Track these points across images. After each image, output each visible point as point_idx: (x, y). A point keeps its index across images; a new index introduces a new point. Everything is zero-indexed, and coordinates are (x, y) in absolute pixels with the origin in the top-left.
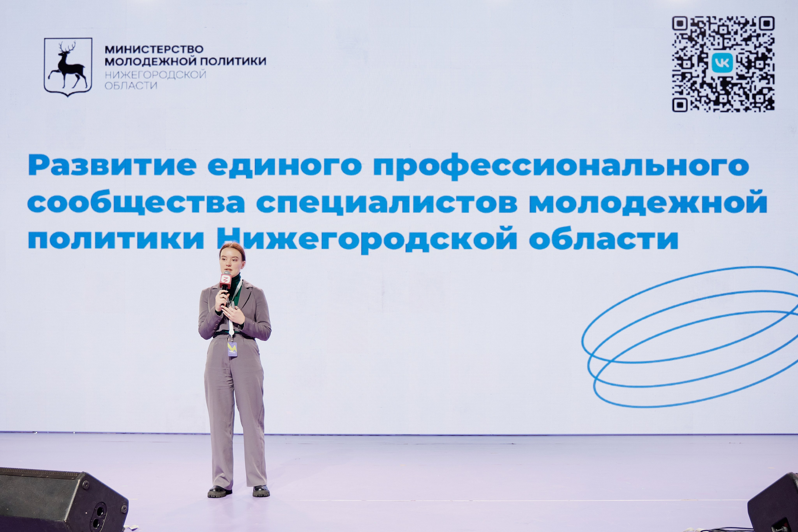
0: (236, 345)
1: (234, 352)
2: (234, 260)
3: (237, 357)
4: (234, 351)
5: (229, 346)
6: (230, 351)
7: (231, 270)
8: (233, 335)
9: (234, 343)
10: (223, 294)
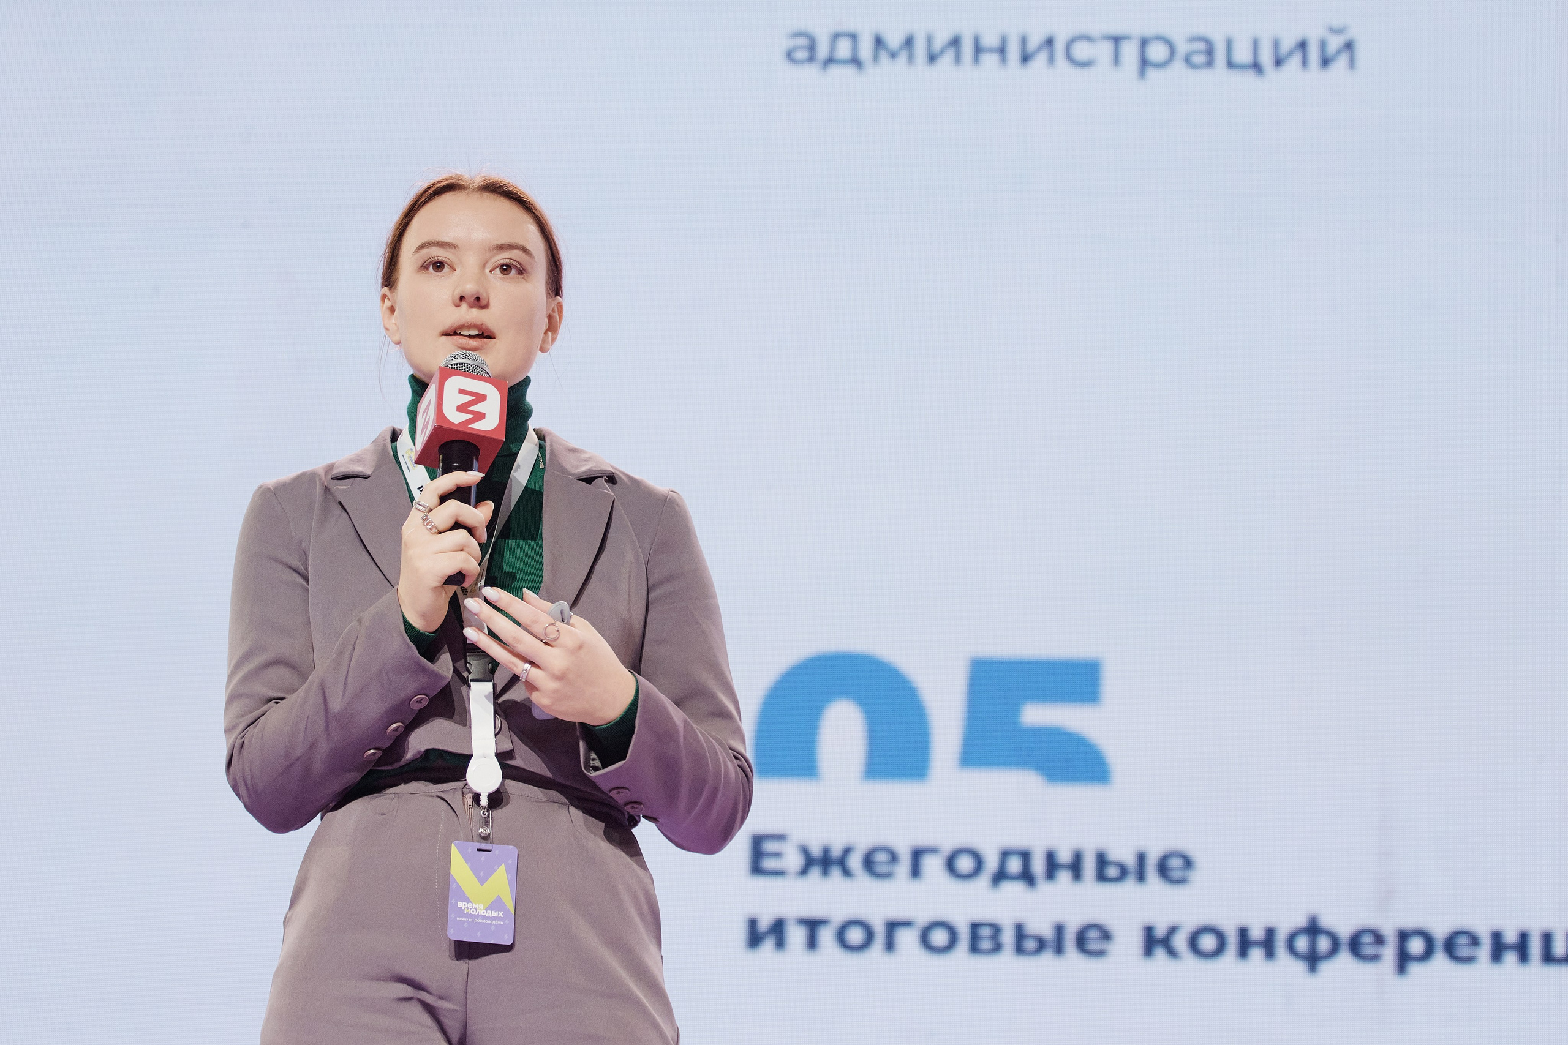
0: (513, 861)
1: (494, 914)
2: (505, 268)
3: (508, 948)
4: (490, 908)
5: (459, 867)
6: (460, 904)
7: (485, 334)
8: (491, 797)
9: (497, 849)
10: (453, 505)
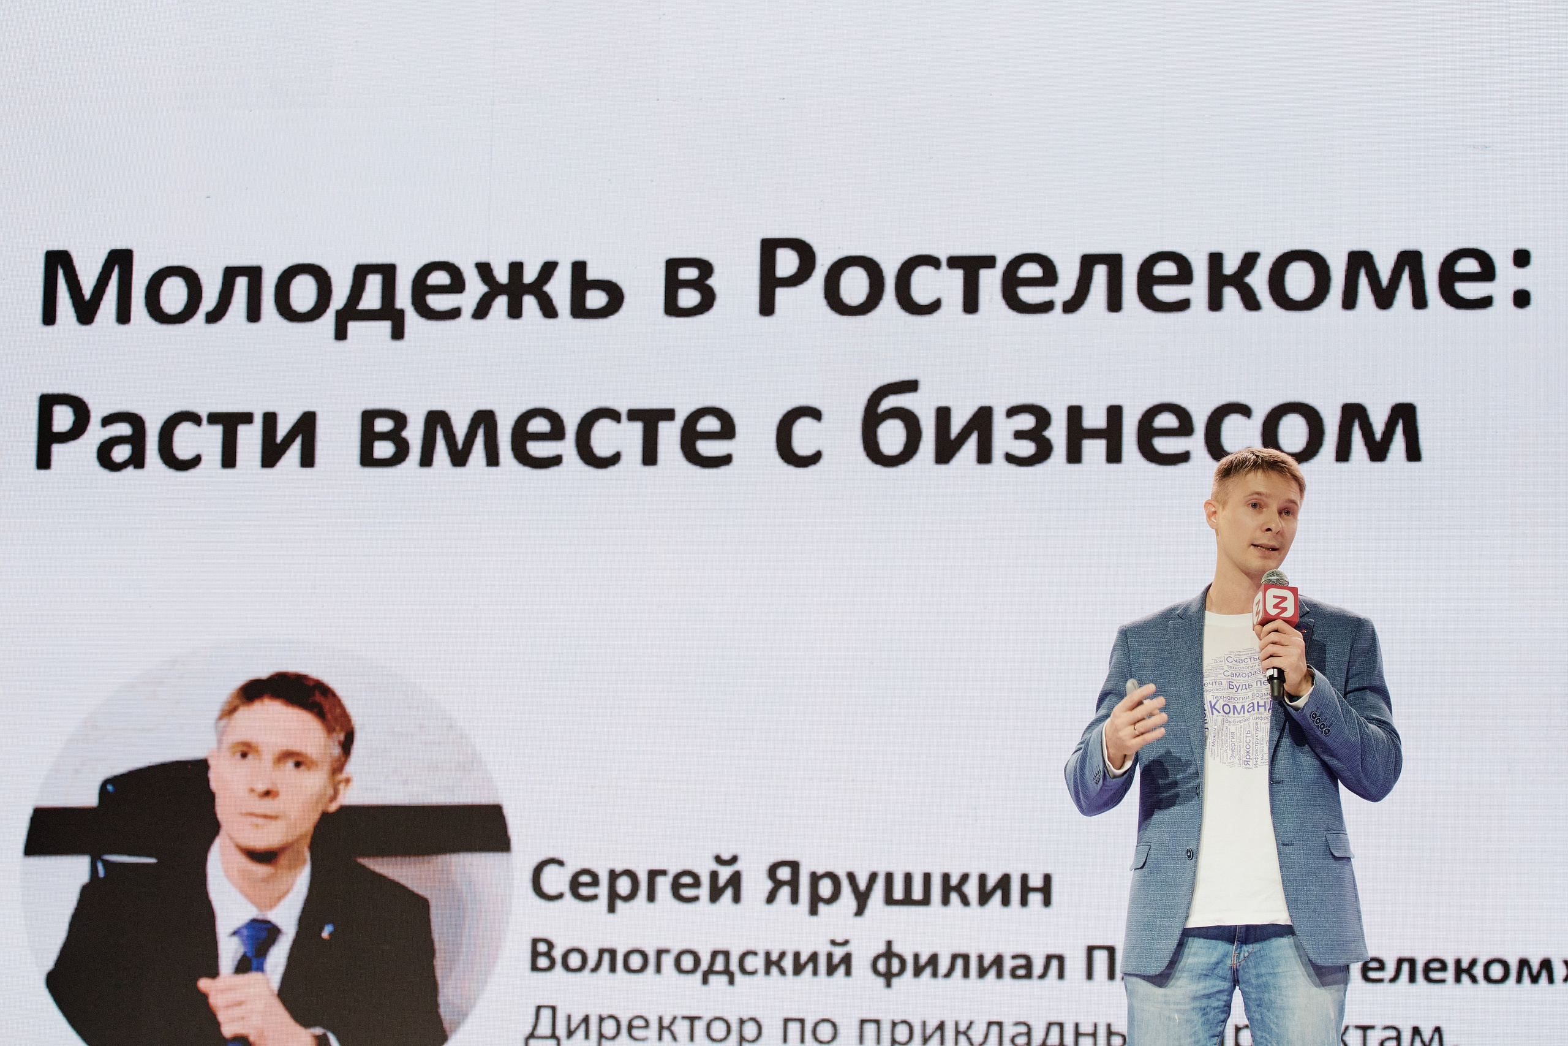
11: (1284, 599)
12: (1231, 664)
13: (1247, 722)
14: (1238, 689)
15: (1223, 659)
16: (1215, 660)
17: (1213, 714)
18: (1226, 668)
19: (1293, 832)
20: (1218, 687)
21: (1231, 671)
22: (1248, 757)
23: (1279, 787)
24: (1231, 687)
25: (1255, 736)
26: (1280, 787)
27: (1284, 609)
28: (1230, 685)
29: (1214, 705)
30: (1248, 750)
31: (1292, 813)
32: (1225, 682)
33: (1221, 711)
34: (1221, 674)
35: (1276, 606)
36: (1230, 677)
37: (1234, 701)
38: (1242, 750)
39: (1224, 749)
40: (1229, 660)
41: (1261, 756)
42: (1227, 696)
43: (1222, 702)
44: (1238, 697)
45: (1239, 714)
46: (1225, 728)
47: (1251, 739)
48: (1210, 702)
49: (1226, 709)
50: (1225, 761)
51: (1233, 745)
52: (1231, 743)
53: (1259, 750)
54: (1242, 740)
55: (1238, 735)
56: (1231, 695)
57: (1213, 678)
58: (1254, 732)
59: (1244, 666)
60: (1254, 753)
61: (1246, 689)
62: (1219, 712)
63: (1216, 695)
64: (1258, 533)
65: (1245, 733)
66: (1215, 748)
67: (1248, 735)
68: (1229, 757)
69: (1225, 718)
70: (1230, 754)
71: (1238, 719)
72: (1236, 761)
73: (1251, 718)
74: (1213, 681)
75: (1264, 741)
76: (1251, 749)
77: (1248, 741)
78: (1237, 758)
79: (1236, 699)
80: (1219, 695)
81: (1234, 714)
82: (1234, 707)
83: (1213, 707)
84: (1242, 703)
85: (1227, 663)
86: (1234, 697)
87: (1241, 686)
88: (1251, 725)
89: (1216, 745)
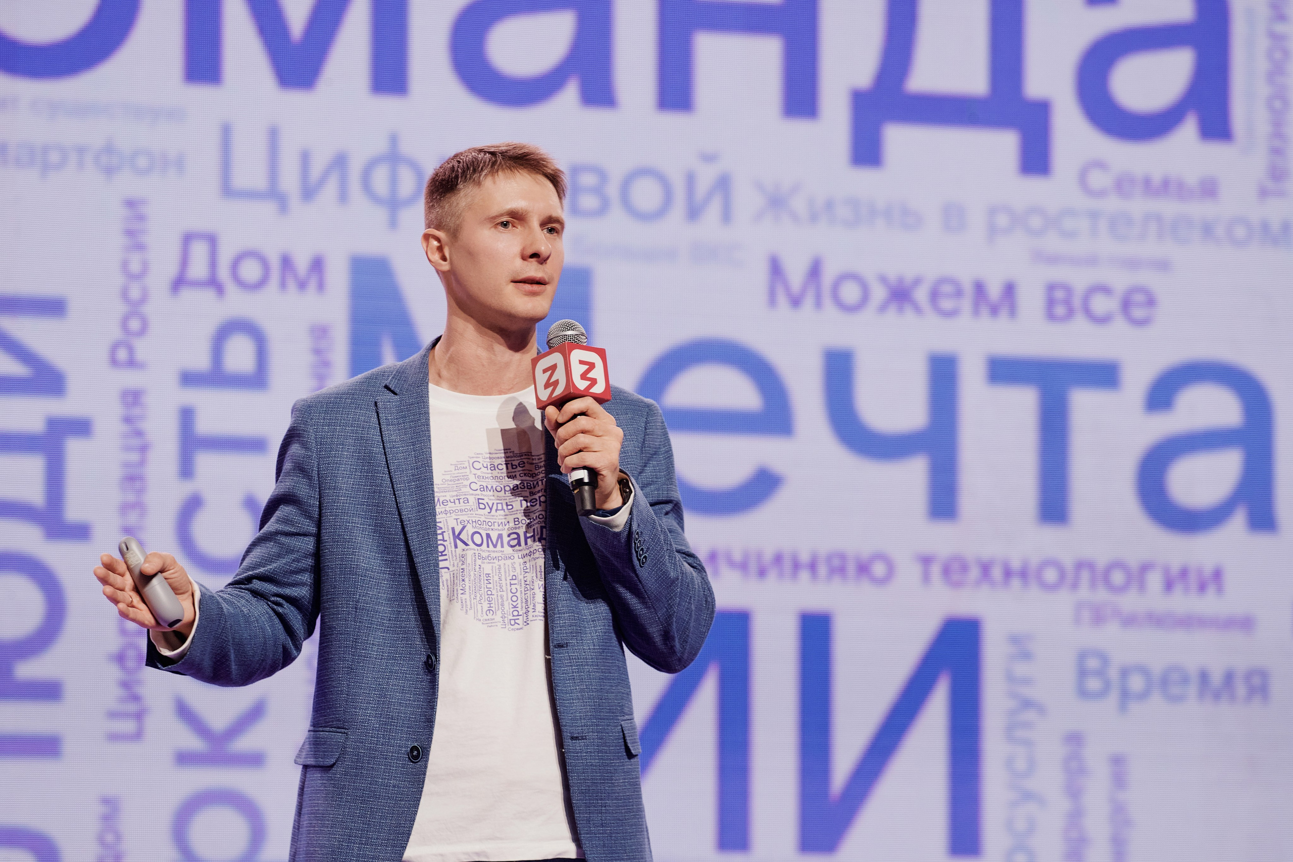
11: (592, 366)
12: (478, 473)
13: (509, 562)
14: (491, 509)
15: (466, 464)
16: (456, 466)
17: (456, 547)
18: (472, 478)
19: (584, 719)
20: (462, 506)
21: (479, 483)
22: (516, 613)
23: (563, 653)
24: (482, 506)
25: (523, 581)
26: (559, 654)
27: (594, 382)
28: (479, 503)
29: (460, 533)
30: (515, 604)
31: (582, 691)
32: (472, 500)
33: (470, 542)
34: (465, 486)
35: (584, 376)
36: (478, 492)
37: (488, 527)
38: (506, 603)
39: (478, 598)
40: (477, 465)
41: (531, 607)
42: (477, 519)
43: (470, 529)
44: (492, 521)
45: (495, 546)
46: (477, 567)
47: (518, 587)
48: (453, 529)
49: (477, 539)
50: (480, 617)
51: (489, 593)
52: (486, 590)
53: (529, 600)
54: (504, 588)
55: (496, 578)
56: (483, 519)
57: (455, 493)
58: (521, 577)
59: (499, 475)
60: (524, 605)
61: (503, 509)
62: (466, 544)
63: (461, 518)
64: (519, 262)
65: (508, 579)
66: (467, 596)
67: (513, 582)
68: (484, 611)
69: (476, 552)
70: (486, 606)
71: (494, 555)
72: (498, 617)
73: (516, 556)
74: (455, 498)
75: (536, 587)
76: (519, 601)
77: (514, 591)
78: (499, 613)
79: (490, 524)
80: (465, 518)
81: (488, 547)
82: (488, 536)
83: (457, 537)
84: (499, 530)
85: (474, 471)
86: (487, 520)
87: (495, 505)
88: (517, 566)
89: (467, 592)
